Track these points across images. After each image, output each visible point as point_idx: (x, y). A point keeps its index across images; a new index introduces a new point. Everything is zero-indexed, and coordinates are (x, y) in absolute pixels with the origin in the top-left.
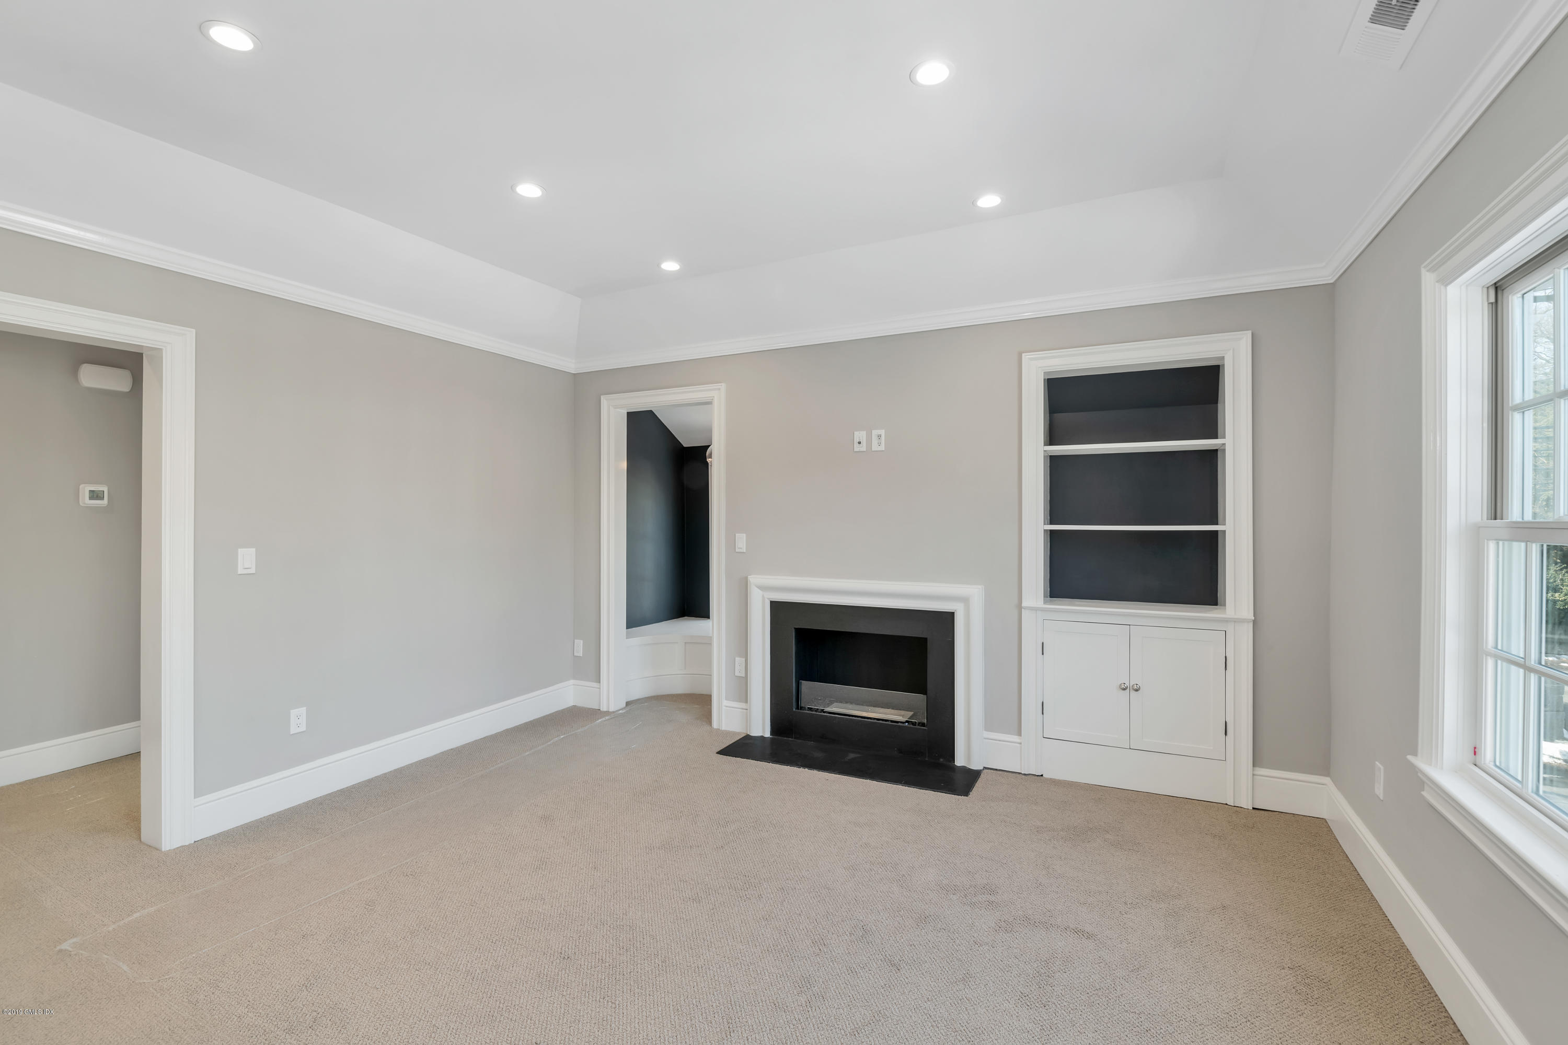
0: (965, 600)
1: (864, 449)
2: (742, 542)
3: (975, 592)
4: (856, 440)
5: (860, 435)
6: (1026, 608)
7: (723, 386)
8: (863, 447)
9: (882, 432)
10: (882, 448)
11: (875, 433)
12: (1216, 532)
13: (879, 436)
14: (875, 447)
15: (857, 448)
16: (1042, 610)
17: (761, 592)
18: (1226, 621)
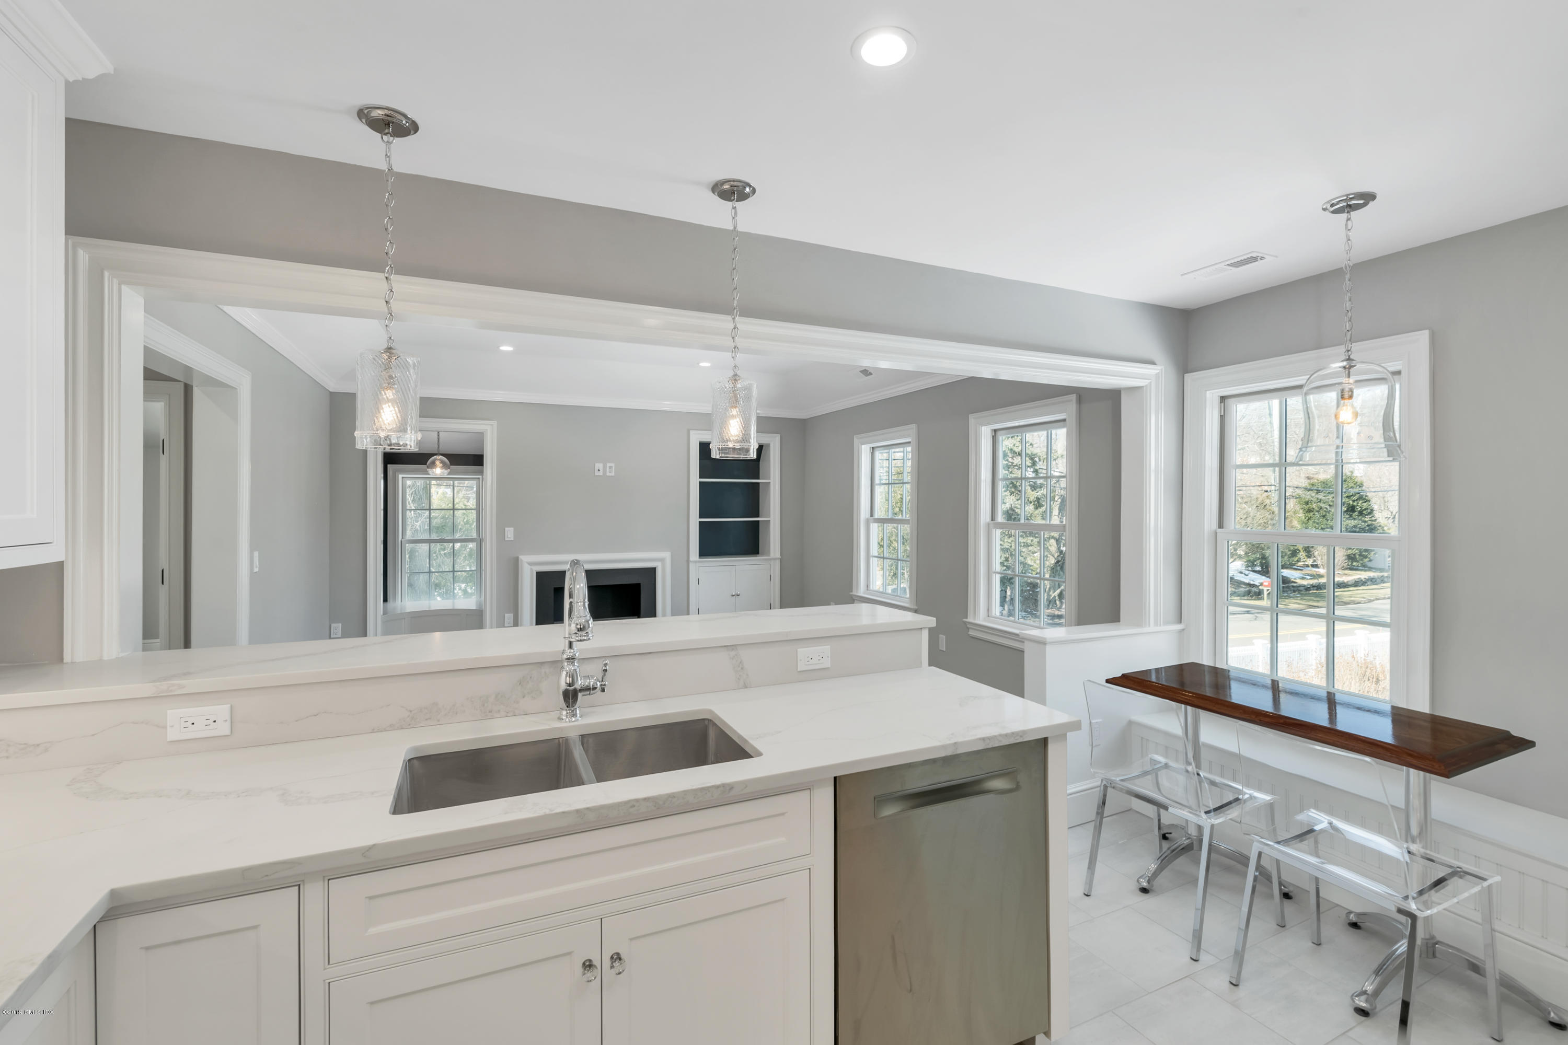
0: (662, 560)
1: (601, 474)
2: (510, 533)
3: (667, 555)
4: (596, 469)
5: (599, 466)
6: (692, 562)
7: (495, 423)
8: (601, 473)
9: (613, 465)
10: (613, 474)
11: (608, 465)
12: (758, 521)
13: (611, 467)
14: (608, 474)
15: (597, 473)
16: (699, 562)
17: (529, 567)
18: (770, 560)
